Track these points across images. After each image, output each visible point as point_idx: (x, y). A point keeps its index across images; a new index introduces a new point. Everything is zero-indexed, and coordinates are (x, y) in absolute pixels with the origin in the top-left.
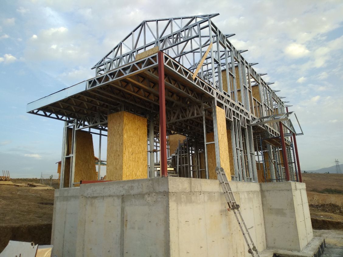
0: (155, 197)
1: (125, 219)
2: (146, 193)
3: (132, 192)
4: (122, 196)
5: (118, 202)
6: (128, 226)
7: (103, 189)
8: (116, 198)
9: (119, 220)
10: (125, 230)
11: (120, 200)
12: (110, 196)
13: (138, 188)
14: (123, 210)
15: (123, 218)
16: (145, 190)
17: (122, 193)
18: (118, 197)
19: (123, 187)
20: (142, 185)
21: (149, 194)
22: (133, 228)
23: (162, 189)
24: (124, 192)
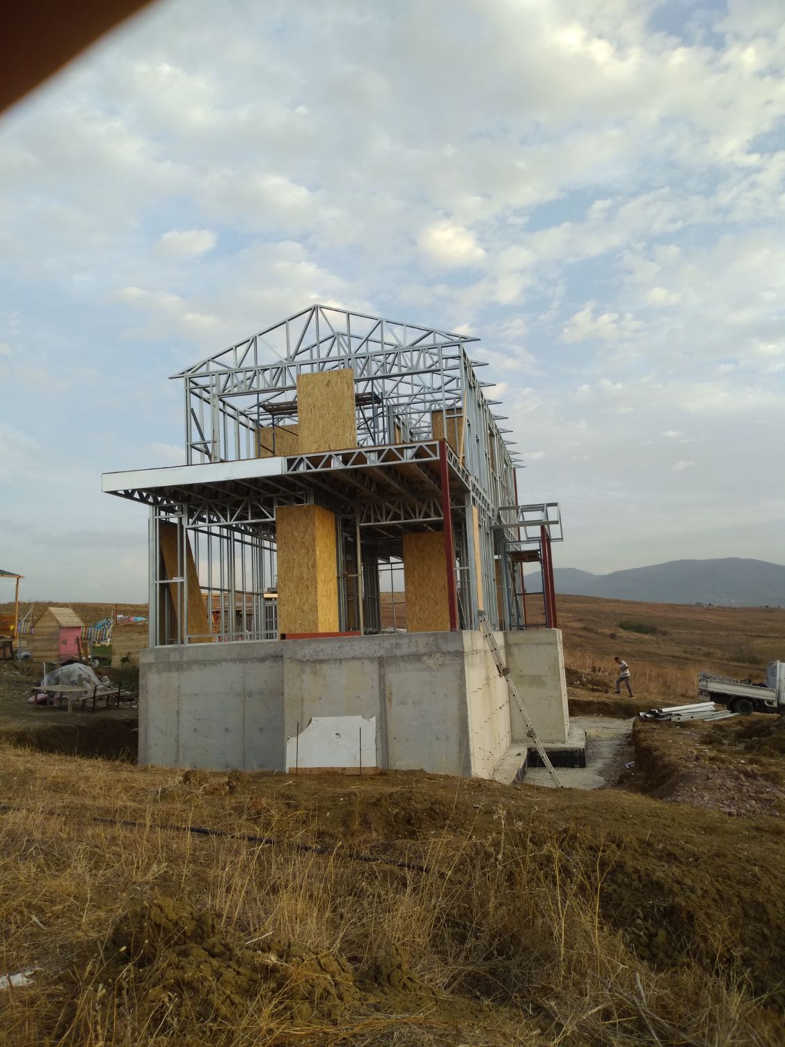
0: (441, 658)
1: (387, 693)
2: (425, 654)
3: (398, 652)
4: (379, 658)
5: (372, 669)
6: (395, 700)
7: (339, 647)
8: (367, 662)
9: (376, 692)
10: (388, 706)
11: (376, 665)
12: (354, 658)
13: (409, 646)
14: (382, 679)
15: (384, 690)
16: (422, 650)
17: (379, 654)
18: (371, 659)
19: (379, 644)
20: (417, 642)
21: (430, 655)
22: (404, 703)
23: (452, 647)
24: (382, 652)
